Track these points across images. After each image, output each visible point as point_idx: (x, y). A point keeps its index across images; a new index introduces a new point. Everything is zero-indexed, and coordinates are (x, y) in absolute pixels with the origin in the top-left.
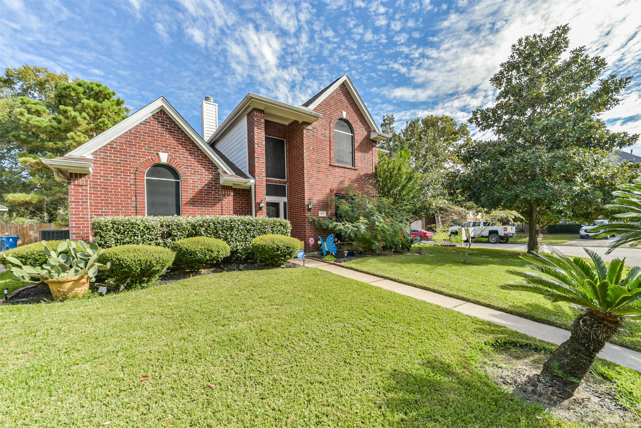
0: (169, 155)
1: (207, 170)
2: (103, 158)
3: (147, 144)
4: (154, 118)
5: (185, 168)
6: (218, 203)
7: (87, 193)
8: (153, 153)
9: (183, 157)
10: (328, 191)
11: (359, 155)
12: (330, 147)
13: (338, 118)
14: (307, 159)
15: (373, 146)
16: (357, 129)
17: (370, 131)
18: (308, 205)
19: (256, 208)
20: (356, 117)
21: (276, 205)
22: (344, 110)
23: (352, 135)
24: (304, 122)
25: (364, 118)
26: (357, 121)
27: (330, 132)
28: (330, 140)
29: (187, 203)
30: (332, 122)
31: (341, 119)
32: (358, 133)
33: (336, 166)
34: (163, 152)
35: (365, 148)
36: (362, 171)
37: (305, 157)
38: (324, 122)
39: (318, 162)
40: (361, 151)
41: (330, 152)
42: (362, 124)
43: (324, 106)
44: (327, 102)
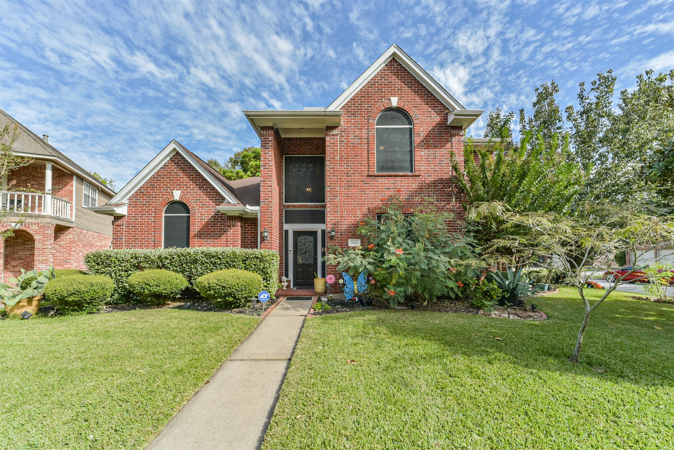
0: (182, 192)
1: (214, 202)
2: (135, 202)
3: (165, 185)
4: (172, 161)
5: (194, 202)
6: (224, 234)
7: (123, 231)
8: (169, 192)
9: (193, 192)
10: (365, 210)
11: (423, 153)
12: (368, 151)
13: (383, 108)
14: (331, 173)
15: (452, 136)
16: (419, 116)
17: (447, 114)
18: (329, 232)
19: (261, 238)
20: (418, 99)
21: (313, 234)
22: (394, 95)
23: (411, 126)
24: (327, 127)
25: (435, 97)
26: (420, 104)
27: (368, 132)
28: (368, 141)
29: (195, 236)
30: (372, 117)
31: (390, 109)
32: (422, 122)
33: (378, 176)
34: (177, 190)
35: (437, 141)
36: (429, 176)
37: (328, 171)
38: (359, 119)
39: (348, 173)
40: (428, 147)
41: (368, 158)
42: (430, 107)
43: (359, 99)
44: (364, 92)
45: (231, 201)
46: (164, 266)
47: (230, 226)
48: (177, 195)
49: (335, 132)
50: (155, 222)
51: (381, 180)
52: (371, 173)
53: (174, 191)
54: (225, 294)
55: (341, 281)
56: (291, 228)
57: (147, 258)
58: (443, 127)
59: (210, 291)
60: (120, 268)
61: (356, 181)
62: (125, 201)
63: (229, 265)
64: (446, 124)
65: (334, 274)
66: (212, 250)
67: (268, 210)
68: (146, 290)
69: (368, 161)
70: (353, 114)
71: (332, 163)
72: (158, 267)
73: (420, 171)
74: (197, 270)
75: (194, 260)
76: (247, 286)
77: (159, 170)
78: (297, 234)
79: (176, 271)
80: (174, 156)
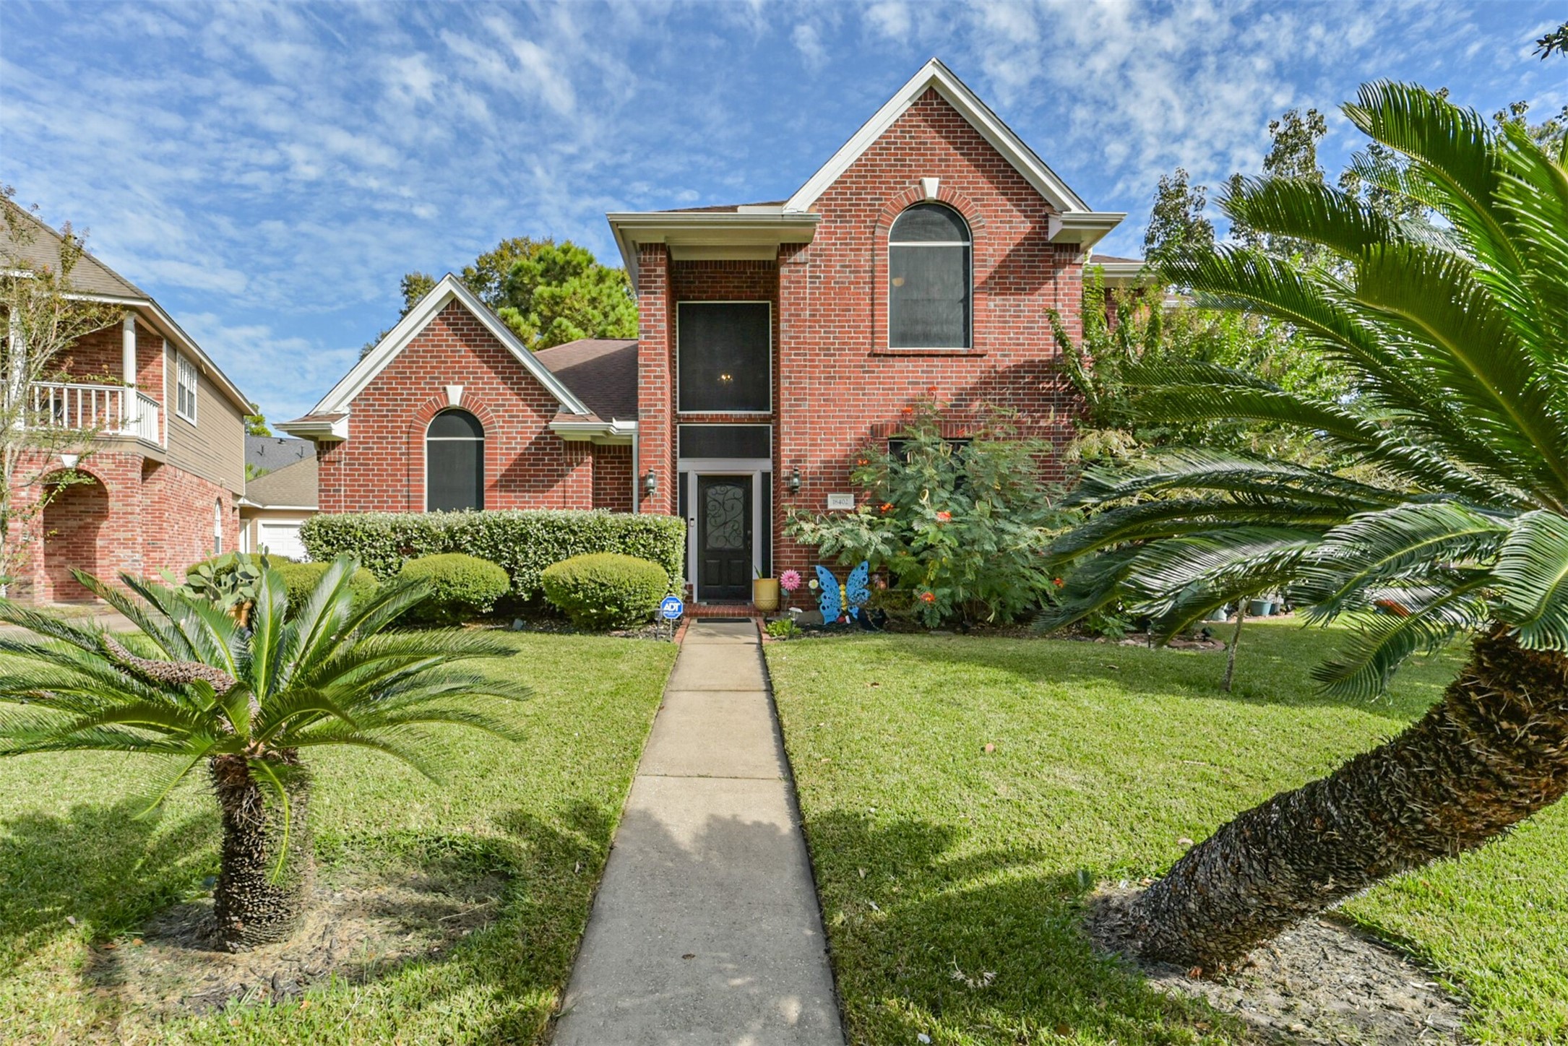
0: (465, 389)
1: (535, 411)
2: (363, 410)
3: (429, 373)
4: (442, 319)
5: (493, 411)
6: (558, 481)
7: (340, 474)
8: (437, 389)
9: (490, 389)
10: (864, 429)
11: (992, 305)
12: (872, 299)
13: (907, 203)
14: (790, 349)
15: (1059, 265)
16: (985, 222)
17: (1046, 216)
18: (788, 479)
19: (640, 489)
20: (983, 182)
21: (744, 481)
22: (930, 173)
23: (967, 244)
24: (782, 245)
25: (1021, 177)
26: (987, 194)
27: (873, 256)
28: (873, 277)
29: (494, 486)
30: (882, 222)
31: (922, 204)
32: (991, 233)
33: (893, 356)
34: (455, 383)
35: (1024, 278)
36: (1005, 356)
37: (785, 343)
38: (854, 227)
39: (829, 349)
40: (1004, 290)
41: (873, 315)
42: (1009, 200)
43: (852, 183)
44: (866, 165)
45: (574, 409)
47: (571, 464)
48: (455, 395)
49: (801, 256)
50: (408, 454)
51: (899, 364)
52: (878, 349)
53: (448, 387)
54: (604, 599)
56: (694, 467)
57: (424, 531)
58: (1037, 245)
59: (576, 593)
60: (373, 551)
61: (846, 367)
62: (344, 409)
63: (594, 546)
64: (1043, 239)
65: (795, 569)
66: (558, 514)
67: (655, 429)
68: (441, 593)
69: (872, 321)
70: (839, 216)
71: (793, 326)
72: (446, 550)
73: (985, 344)
74: (527, 556)
75: (522, 535)
77: (414, 340)
78: (706, 480)
79: (483, 557)
80: (447, 307)
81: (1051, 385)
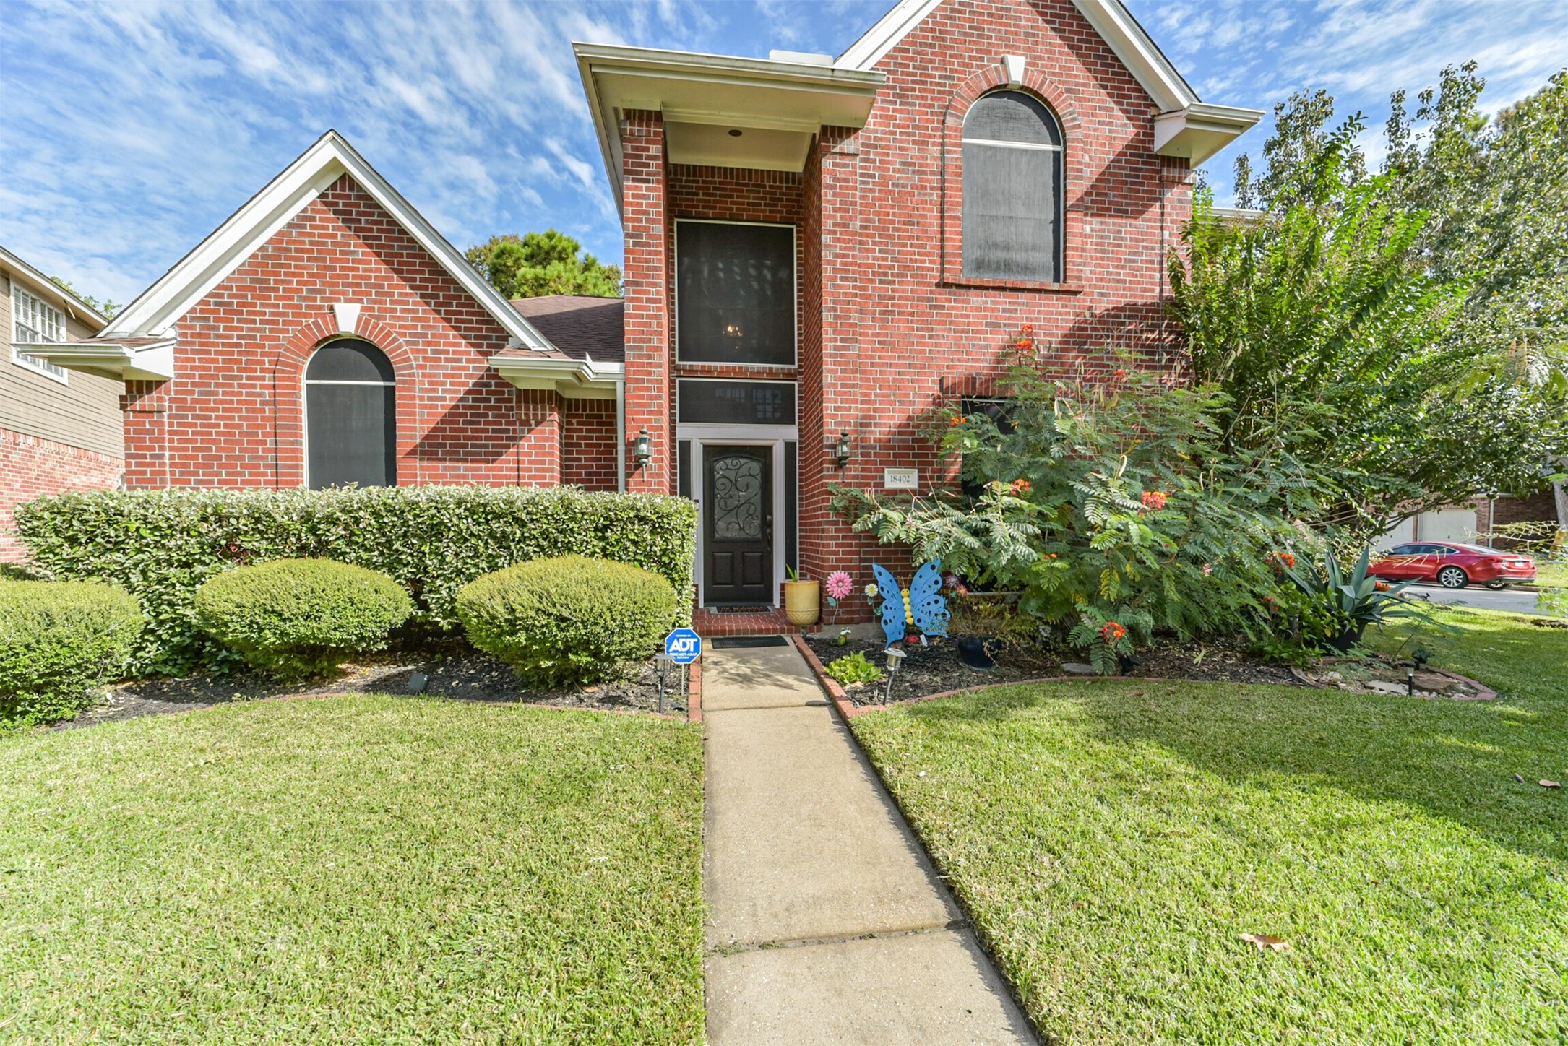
0: (363, 309)
1: (473, 345)
2: (200, 335)
3: (306, 283)
4: (326, 204)
5: (408, 343)
6: (508, 447)
7: (161, 432)
8: (320, 308)
9: (403, 311)
10: (932, 386)
11: (1088, 228)
12: (942, 211)
13: (986, 87)
14: (835, 270)
15: (1165, 183)
16: (1082, 120)
17: (1152, 120)
18: (834, 447)
19: (627, 459)
20: (1078, 67)
21: (762, 454)
22: (1013, 49)
23: (1058, 148)
24: (824, 128)
25: (1122, 67)
26: (1083, 85)
27: (943, 153)
28: (943, 181)
29: (412, 453)
30: (955, 108)
31: (1000, 91)
32: (1087, 136)
33: (968, 287)
34: (349, 301)
35: (1125, 197)
36: (1102, 295)
37: (829, 262)
38: (920, 113)
39: (886, 274)
40: (1102, 211)
41: (942, 232)
42: (1110, 95)
43: (916, 52)
44: (933, 30)
45: (530, 343)
46: (323, 548)
47: (527, 423)
48: (348, 318)
49: (849, 145)
50: (275, 403)
51: (976, 299)
52: (949, 277)
53: (336, 305)
54: (566, 642)
55: (871, 590)
56: (699, 434)
57: (258, 519)
58: (1141, 156)
59: (513, 633)
60: (162, 554)
61: (907, 299)
62: (166, 329)
63: (554, 545)
64: (1148, 149)
65: (844, 569)
66: (494, 494)
67: (649, 373)
68: (268, 634)
69: (942, 240)
70: (900, 96)
71: (839, 240)
72: (303, 550)
73: (1079, 278)
74: (443, 561)
75: (433, 526)
76: (640, 616)
77: (280, 233)
78: (714, 453)
79: (368, 564)
80: (333, 186)
81: (1156, 335)
